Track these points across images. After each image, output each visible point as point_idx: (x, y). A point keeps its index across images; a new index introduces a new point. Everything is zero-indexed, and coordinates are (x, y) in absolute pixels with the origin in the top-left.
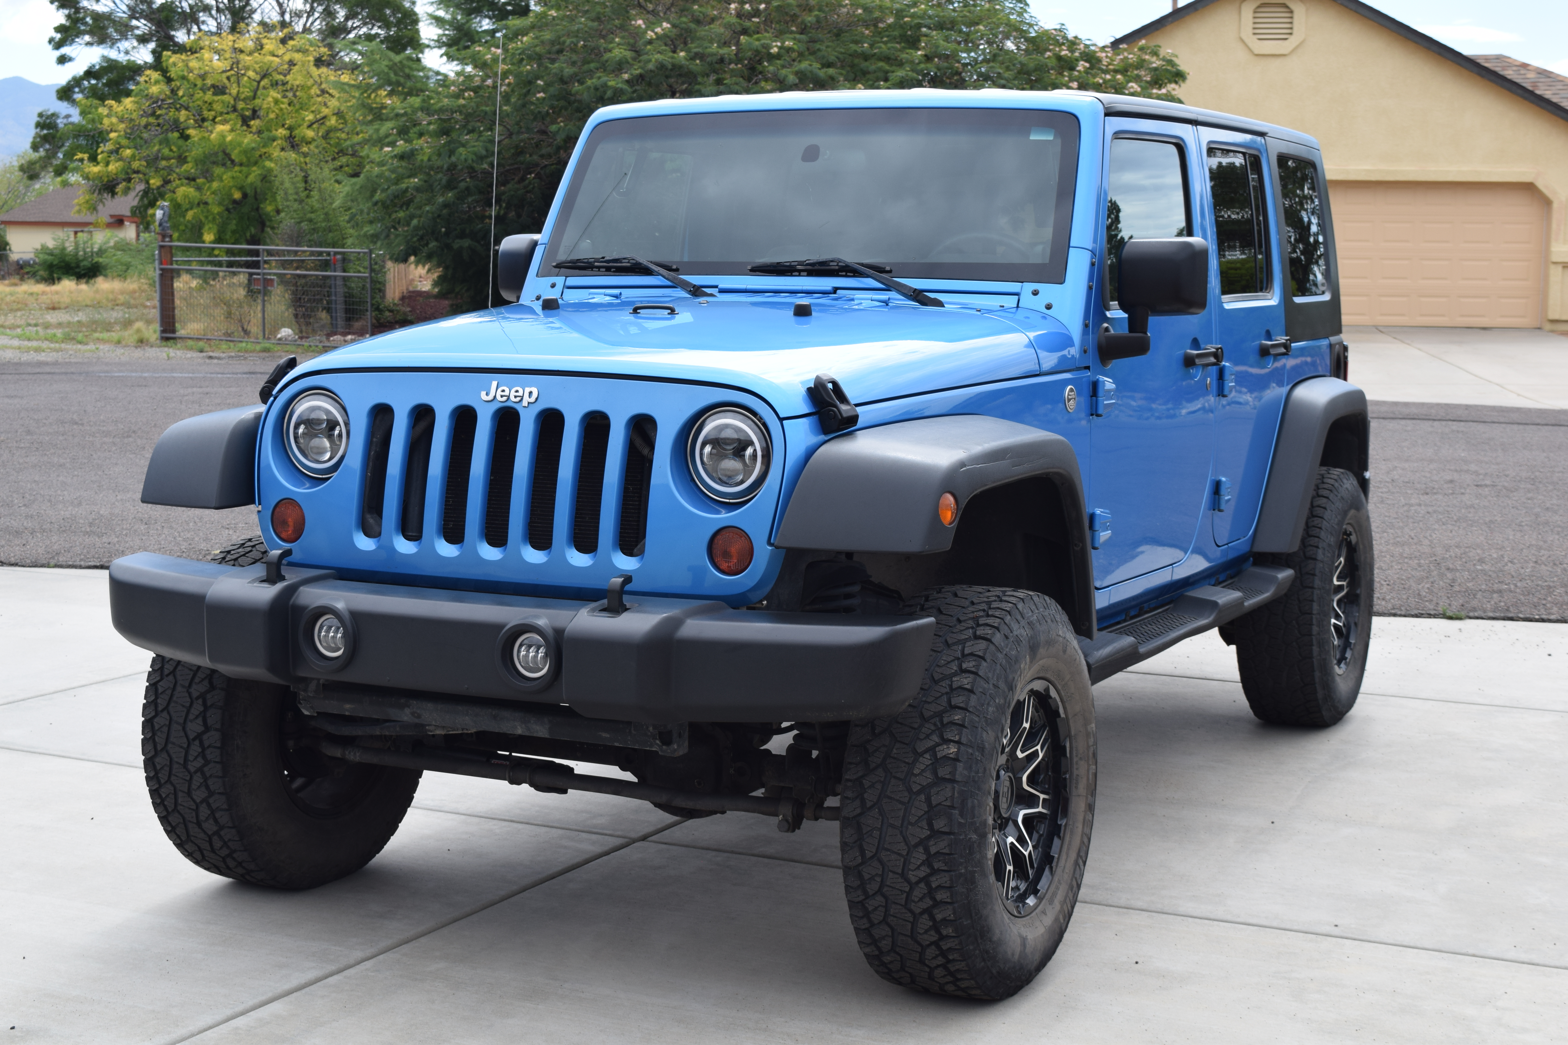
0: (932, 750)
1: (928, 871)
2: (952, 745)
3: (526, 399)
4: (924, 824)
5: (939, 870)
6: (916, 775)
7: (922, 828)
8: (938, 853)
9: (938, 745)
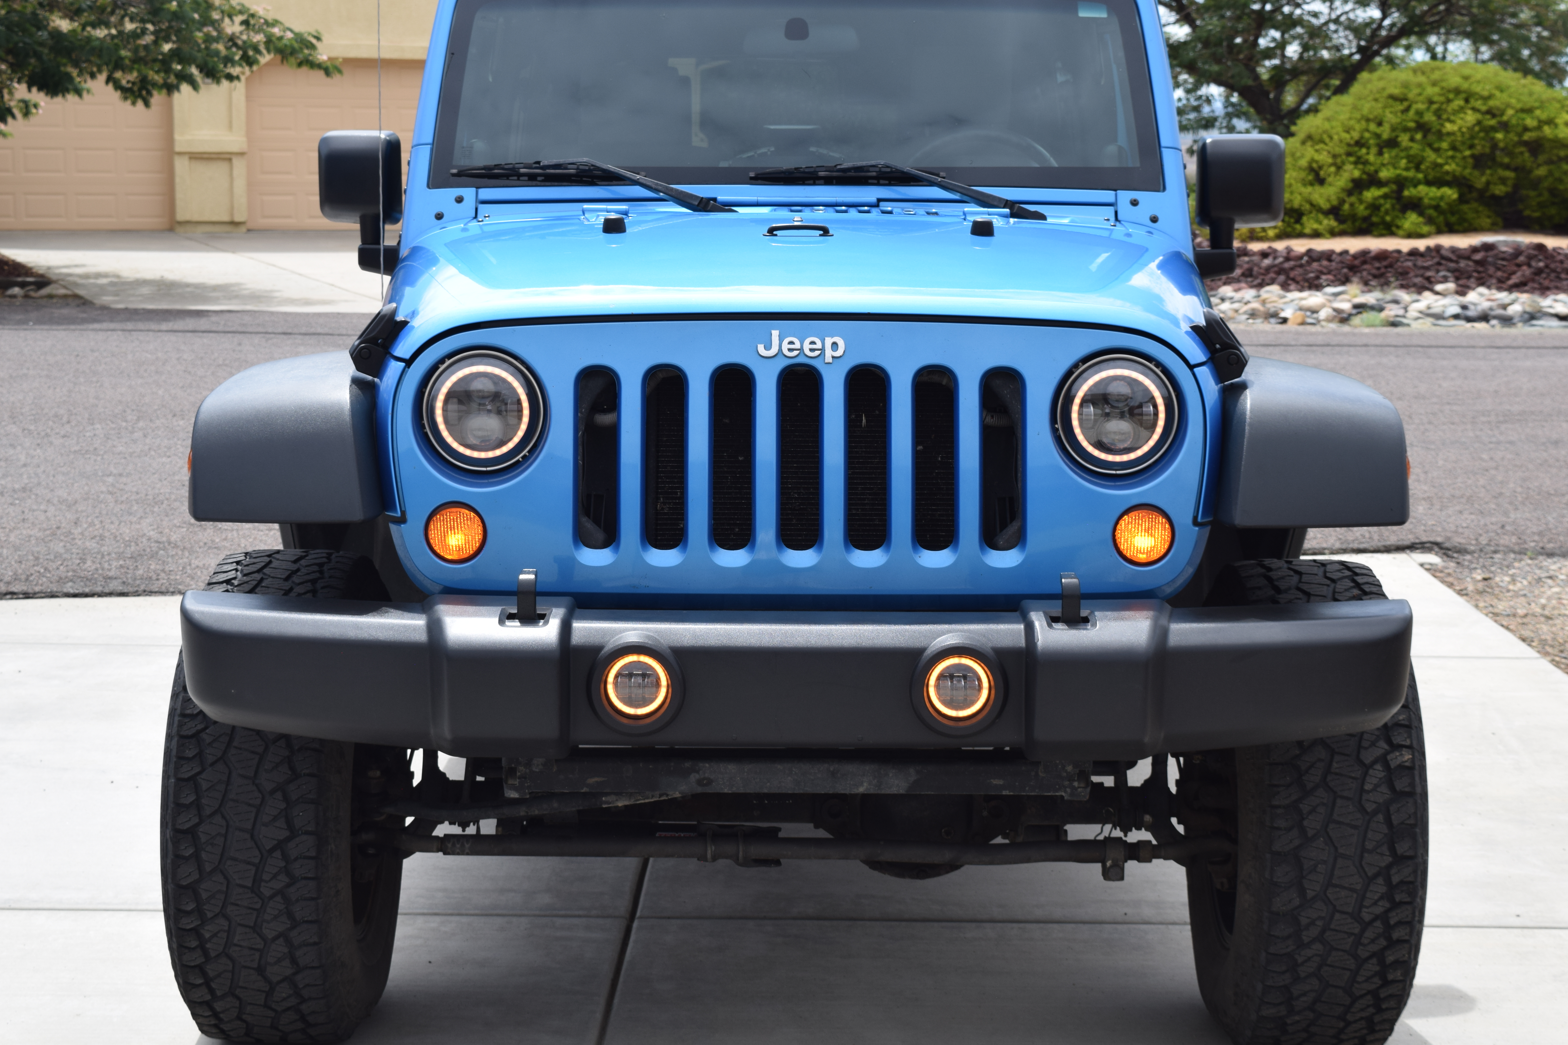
0: (1383, 759)
1: (1387, 905)
2: (1404, 751)
3: (829, 353)
4: (1385, 849)
5: (1402, 903)
6: (1368, 792)
7: (1382, 854)
8: (1402, 882)
9: (1387, 753)
